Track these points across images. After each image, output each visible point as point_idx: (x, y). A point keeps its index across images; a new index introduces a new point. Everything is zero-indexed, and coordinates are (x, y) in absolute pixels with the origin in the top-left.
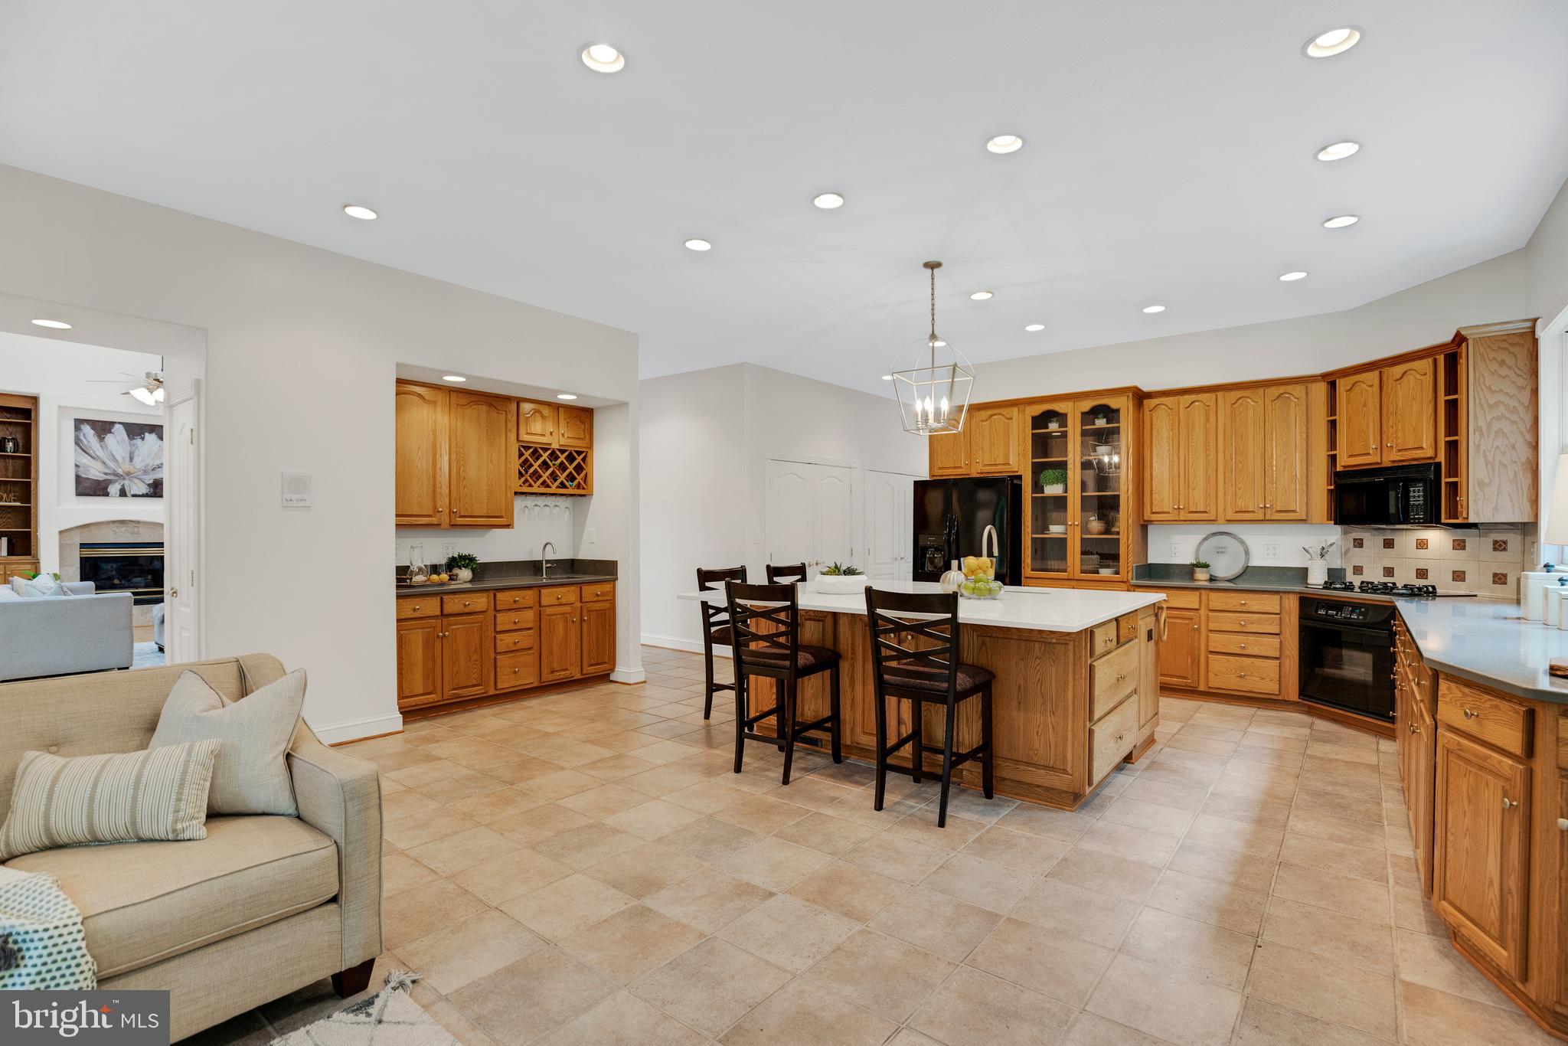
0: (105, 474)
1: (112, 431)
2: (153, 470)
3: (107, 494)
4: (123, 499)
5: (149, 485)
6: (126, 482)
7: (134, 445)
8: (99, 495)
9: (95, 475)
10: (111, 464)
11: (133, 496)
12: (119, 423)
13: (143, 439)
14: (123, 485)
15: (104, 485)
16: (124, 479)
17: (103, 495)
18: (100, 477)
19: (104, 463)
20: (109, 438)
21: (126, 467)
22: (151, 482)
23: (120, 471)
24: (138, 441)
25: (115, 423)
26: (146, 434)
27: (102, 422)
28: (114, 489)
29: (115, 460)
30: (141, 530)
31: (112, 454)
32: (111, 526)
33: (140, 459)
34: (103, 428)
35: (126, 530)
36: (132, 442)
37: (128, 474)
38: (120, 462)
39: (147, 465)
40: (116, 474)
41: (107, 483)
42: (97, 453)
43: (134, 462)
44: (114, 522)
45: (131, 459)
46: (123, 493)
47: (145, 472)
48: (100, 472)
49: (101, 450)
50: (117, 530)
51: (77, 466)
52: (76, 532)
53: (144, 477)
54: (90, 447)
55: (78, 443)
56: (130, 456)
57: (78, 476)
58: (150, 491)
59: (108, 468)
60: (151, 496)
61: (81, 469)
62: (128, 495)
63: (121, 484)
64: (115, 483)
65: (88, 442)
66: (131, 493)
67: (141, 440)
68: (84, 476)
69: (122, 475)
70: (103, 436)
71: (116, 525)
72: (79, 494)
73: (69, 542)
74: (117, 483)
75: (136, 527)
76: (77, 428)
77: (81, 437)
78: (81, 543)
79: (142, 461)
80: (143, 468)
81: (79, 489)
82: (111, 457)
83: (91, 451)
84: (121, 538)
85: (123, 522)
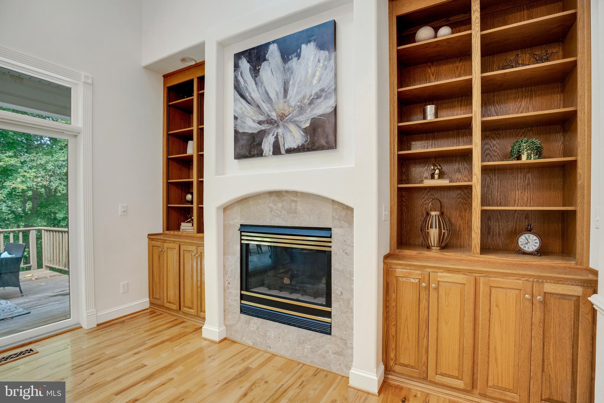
0: (260, 123)
1: (267, 56)
2: (311, 103)
3: (260, 154)
4: (277, 159)
5: (305, 130)
6: (280, 131)
7: (289, 69)
8: (254, 156)
9: (250, 127)
10: (265, 107)
11: (289, 151)
12: (273, 42)
13: (299, 56)
14: (277, 137)
15: (258, 140)
16: (278, 126)
17: (258, 155)
18: (255, 128)
19: (258, 106)
20: (265, 70)
21: (281, 106)
22: (307, 125)
23: (274, 116)
24: (294, 63)
25: (268, 44)
26: (303, 46)
27: (257, 48)
28: (267, 145)
29: (269, 99)
30: (299, 208)
31: (266, 91)
33: (295, 90)
34: (257, 57)
35: (283, 207)
36: (287, 66)
37: (282, 117)
38: (274, 101)
39: (304, 98)
40: (270, 122)
41: (262, 134)
42: (252, 95)
43: (288, 97)
44: (271, 193)
45: (286, 91)
46: (277, 151)
47: (301, 109)
48: (254, 121)
49: (256, 89)
50: (274, 207)
51: (236, 118)
52: (237, 209)
53: (301, 118)
54: (247, 88)
55: (237, 88)
56: (284, 89)
57: (236, 132)
58: (306, 142)
59: (261, 112)
60: (309, 150)
61: (239, 121)
62: (283, 151)
63: (275, 135)
64: (269, 134)
65: (245, 81)
66: (286, 147)
67: (296, 59)
68: (241, 131)
69: (276, 122)
70: (258, 68)
71: (272, 198)
72: (239, 156)
73: (231, 222)
74: (271, 135)
75: (293, 201)
76: (236, 66)
77: (240, 78)
78: (241, 225)
79: (298, 93)
80: (299, 104)
81: (237, 148)
82: (266, 96)
83: (247, 94)
84: (278, 219)
85: (278, 194)
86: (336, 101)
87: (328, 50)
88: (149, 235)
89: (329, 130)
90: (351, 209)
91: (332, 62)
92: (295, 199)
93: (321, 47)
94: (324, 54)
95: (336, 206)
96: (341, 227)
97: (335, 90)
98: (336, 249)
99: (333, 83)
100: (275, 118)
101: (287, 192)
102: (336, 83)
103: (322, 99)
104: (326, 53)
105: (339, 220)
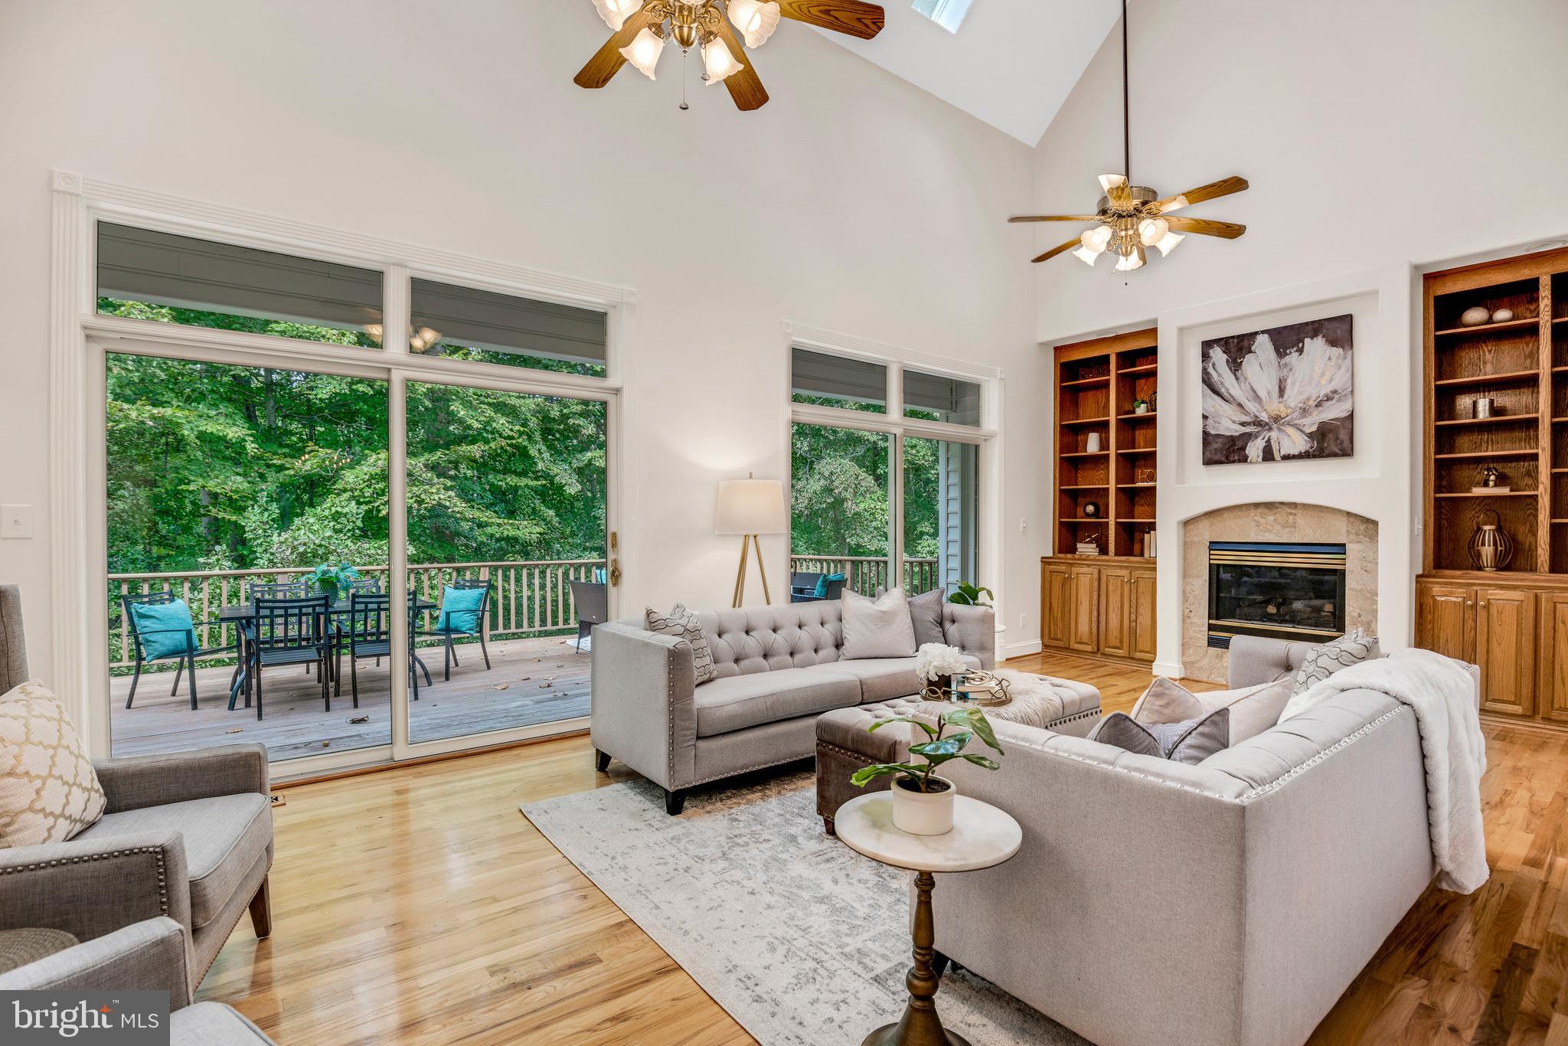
0: (1243, 424)
1: (1253, 348)
2: (1319, 405)
3: (1244, 459)
4: (1269, 466)
5: (1311, 435)
6: (1274, 434)
7: (1286, 365)
8: (1234, 462)
9: (1228, 428)
10: (1252, 407)
11: (1287, 458)
12: (1263, 332)
13: (1301, 351)
14: (1269, 441)
15: (1239, 444)
16: (1270, 429)
17: (1240, 461)
18: (1236, 430)
19: (1240, 405)
20: (1249, 364)
21: (1275, 406)
22: (1314, 428)
23: (1264, 417)
24: (1293, 357)
25: (1256, 333)
26: (1307, 341)
27: (1238, 337)
28: (1254, 449)
29: (1257, 398)
30: (1300, 521)
31: (1252, 387)
32: (1252, 512)
33: (1296, 389)
34: (1237, 347)
35: (1275, 520)
36: (1283, 361)
37: (1277, 419)
38: (1264, 400)
39: (1308, 399)
40: (1258, 423)
41: (1247, 437)
42: (1231, 391)
43: (1285, 397)
44: (1257, 505)
45: (1282, 391)
46: (1268, 455)
47: (1305, 412)
48: (1234, 422)
49: (1236, 385)
50: (1262, 521)
51: (1205, 417)
52: (1205, 523)
53: (1305, 421)
54: (1222, 383)
55: (1207, 381)
56: (1280, 387)
57: (1206, 434)
58: (1312, 447)
59: (1247, 413)
60: (1314, 457)
61: (1210, 421)
62: (1277, 456)
63: (1266, 439)
64: (1256, 437)
65: (1219, 375)
66: (1283, 453)
67: (1297, 354)
68: (1213, 432)
69: (1267, 424)
70: (1239, 361)
71: (1259, 510)
72: (1208, 462)
73: (1196, 539)
74: (1260, 438)
75: (1291, 514)
76: (1205, 356)
77: (1211, 370)
78: (1210, 542)
79: (1300, 393)
80: (1301, 405)
81: (1208, 453)
82: (1252, 393)
83: (1223, 390)
84: (1267, 534)
85: (1270, 506)
86: (1353, 404)
87: (1343, 348)
88: (1042, 558)
89: (1343, 435)
90: (1375, 523)
91: (1348, 361)
92: (1294, 511)
93: (1333, 342)
94: (1336, 351)
95: (1352, 520)
96: (1358, 542)
97: (1352, 391)
98: (1352, 565)
99: (1349, 384)
100: (1267, 421)
101: (1282, 503)
102: (1353, 385)
103: (1334, 401)
104: (1340, 350)
105: (1357, 534)
